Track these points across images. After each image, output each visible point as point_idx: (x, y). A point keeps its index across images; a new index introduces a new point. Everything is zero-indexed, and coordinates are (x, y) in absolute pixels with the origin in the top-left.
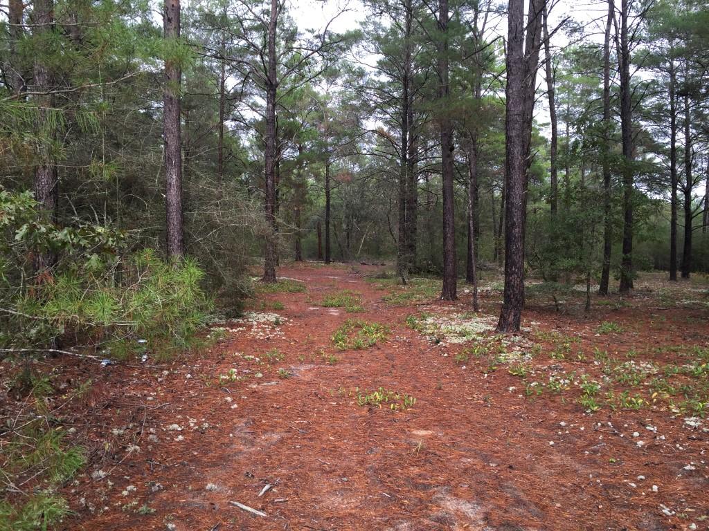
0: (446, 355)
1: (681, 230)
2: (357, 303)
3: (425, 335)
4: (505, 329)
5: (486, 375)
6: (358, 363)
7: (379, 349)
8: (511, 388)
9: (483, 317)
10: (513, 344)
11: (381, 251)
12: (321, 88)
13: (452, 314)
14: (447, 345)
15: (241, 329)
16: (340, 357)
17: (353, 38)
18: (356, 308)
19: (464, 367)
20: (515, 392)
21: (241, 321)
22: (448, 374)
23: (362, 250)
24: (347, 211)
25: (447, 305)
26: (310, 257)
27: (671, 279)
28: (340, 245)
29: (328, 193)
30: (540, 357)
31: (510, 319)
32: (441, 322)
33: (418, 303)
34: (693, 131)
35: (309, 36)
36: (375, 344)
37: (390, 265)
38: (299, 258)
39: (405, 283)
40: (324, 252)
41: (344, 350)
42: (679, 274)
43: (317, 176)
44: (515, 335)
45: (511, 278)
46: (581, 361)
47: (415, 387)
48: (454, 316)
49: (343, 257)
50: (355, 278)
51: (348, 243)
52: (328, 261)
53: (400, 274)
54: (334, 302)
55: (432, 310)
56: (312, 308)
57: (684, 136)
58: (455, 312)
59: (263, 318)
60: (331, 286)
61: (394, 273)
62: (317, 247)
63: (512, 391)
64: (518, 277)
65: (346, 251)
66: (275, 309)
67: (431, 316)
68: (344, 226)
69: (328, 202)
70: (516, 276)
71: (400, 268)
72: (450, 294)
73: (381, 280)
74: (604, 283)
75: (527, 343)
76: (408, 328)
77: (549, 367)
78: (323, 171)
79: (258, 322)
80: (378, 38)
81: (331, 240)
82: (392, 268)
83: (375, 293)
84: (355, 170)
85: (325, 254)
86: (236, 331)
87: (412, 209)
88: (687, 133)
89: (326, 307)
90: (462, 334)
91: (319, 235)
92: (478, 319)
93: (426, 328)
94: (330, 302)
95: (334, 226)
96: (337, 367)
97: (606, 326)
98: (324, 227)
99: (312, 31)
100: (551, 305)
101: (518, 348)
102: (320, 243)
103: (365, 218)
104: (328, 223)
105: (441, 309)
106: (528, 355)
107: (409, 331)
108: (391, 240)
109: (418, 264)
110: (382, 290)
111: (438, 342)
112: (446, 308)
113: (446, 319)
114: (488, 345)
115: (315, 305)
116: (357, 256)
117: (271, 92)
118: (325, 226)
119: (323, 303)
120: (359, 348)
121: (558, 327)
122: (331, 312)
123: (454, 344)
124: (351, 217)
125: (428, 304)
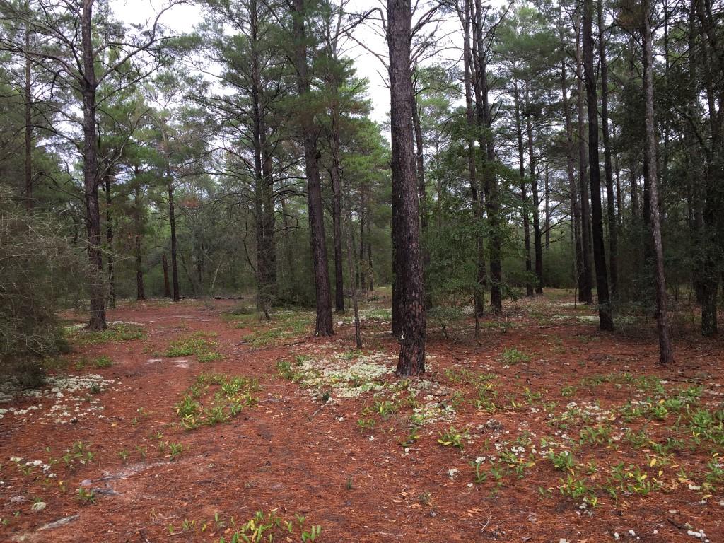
0: (341, 419)
2: (213, 348)
3: (306, 388)
4: (408, 372)
5: (407, 450)
7: (246, 419)
8: (451, 472)
9: (369, 355)
10: (423, 393)
11: (237, 284)
13: (332, 353)
14: (339, 402)
15: (34, 408)
16: (187, 442)
18: (211, 355)
19: (372, 438)
20: (460, 478)
21: (38, 394)
23: (216, 284)
24: (196, 241)
25: (323, 343)
26: (155, 294)
27: (529, 295)
28: (190, 280)
29: (172, 221)
31: (413, 358)
32: (321, 366)
33: (288, 342)
35: (134, 31)
36: (239, 413)
37: (249, 299)
38: (141, 296)
39: (268, 318)
40: (171, 287)
41: (195, 429)
42: (535, 290)
43: (159, 203)
44: (422, 379)
48: (335, 356)
49: (193, 292)
50: (209, 316)
51: (200, 276)
52: (176, 298)
53: (261, 307)
54: (183, 350)
56: (151, 361)
59: (75, 383)
60: (179, 327)
61: (255, 307)
62: (163, 282)
63: (454, 477)
64: (419, 304)
65: (197, 286)
67: (308, 359)
68: (194, 259)
69: (173, 231)
70: (417, 303)
71: (262, 301)
72: (325, 329)
73: (240, 316)
76: (281, 378)
77: (486, 426)
78: (165, 195)
79: (65, 393)
81: (180, 274)
82: (252, 302)
83: (234, 333)
84: (203, 196)
85: (172, 291)
86: (25, 412)
88: (531, 153)
89: (171, 357)
90: (354, 383)
91: (165, 270)
93: (306, 378)
94: (176, 350)
95: (183, 258)
98: (169, 261)
99: (140, 27)
102: (166, 278)
103: (217, 248)
104: (174, 256)
105: (317, 348)
106: (449, 408)
107: (283, 384)
108: (247, 271)
110: (242, 328)
111: (326, 398)
112: (324, 347)
113: (327, 361)
115: (157, 356)
116: (210, 290)
117: (89, 94)
118: (171, 259)
119: (168, 353)
120: (217, 422)
122: (178, 363)
123: (348, 399)
124: (201, 248)
125: (301, 343)
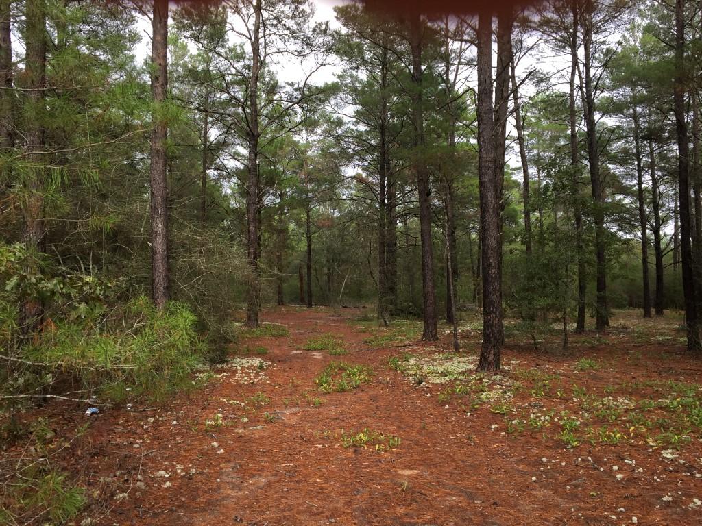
0: (429, 395)
1: (652, 267)
2: (341, 346)
3: (408, 375)
4: (486, 369)
5: (469, 414)
6: (342, 405)
7: (363, 390)
8: (493, 427)
9: (464, 357)
10: (494, 383)
11: (362, 294)
12: (301, 138)
13: (434, 354)
14: (430, 385)
15: (225, 374)
16: (325, 400)
17: (330, 91)
18: (339, 350)
19: (447, 407)
20: (497, 430)
21: (225, 366)
22: (431, 414)
23: (343, 293)
24: (328, 255)
25: (429, 346)
26: (292, 301)
27: (645, 316)
28: (321, 289)
29: (308, 237)
30: (521, 395)
31: (490, 358)
32: (423, 362)
33: (400, 344)
34: (658, 173)
35: (288, 89)
36: (358, 386)
37: (372, 307)
38: (281, 302)
39: (386, 325)
40: (306, 295)
41: (329, 393)
42: (653, 311)
43: (298, 223)
44: (496, 374)
45: (489, 318)
46: (560, 398)
47: (399, 427)
48: (436, 356)
49: (325, 300)
50: (338, 321)
51: (330, 286)
52: (310, 305)
53: (381, 315)
54: (317, 345)
55: (414, 351)
56: (295, 352)
57: (651, 178)
58: (436, 352)
59: (246, 362)
60: (313, 329)
61: (376, 315)
62: (299, 291)
63: (494, 429)
64: (496, 316)
65: (327, 295)
66: (259, 354)
67: (413, 357)
68: (326, 270)
69: (309, 246)
70: (494, 316)
71: (382, 310)
72: (431, 335)
73: (363, 323)
74: (581, 322)
75: (508, 381)
76: (390, 369)
77: (530, 405)
78: (304, 217)
79: (242, 367)
80: (355, 90)
81: (313, 284)
82: (373, 311)
83: (357, 336)
84: (335, 215)
85: (306, 298)
86: (220, 376)
87: (392, 252)
88: (653, 175)
89: (309, 350)
90: (444, 374)
91: (301, 280)
92: (459, 359)
93: (409, 369)
94: (313, 345)
95: (316, 270)
96: (322, 410)
97: (584, 363)
98: (305, 271)
99: (292, 85)
100: (530, 343)
101: (499, 387)
102: (302, 287)
103: (346, 262)
104: (309, 268)
105: (423, 350)
106: (509, 393)
107: (392, 373)
108: (373, 282)
109: (399, 306)
110: (364, 332)
111: (420, 382)
112: (428, 349)
113: (428, 359)
114: (470, 385)
115: (298, 349)
116: (338, 299)
117: (253, 142)
119: (306, 347)
120: (343, 390)
121: (538, 365)
122: (314, 355)
123: (436, 384)
124: (331, 261)
125: (410, 345)
